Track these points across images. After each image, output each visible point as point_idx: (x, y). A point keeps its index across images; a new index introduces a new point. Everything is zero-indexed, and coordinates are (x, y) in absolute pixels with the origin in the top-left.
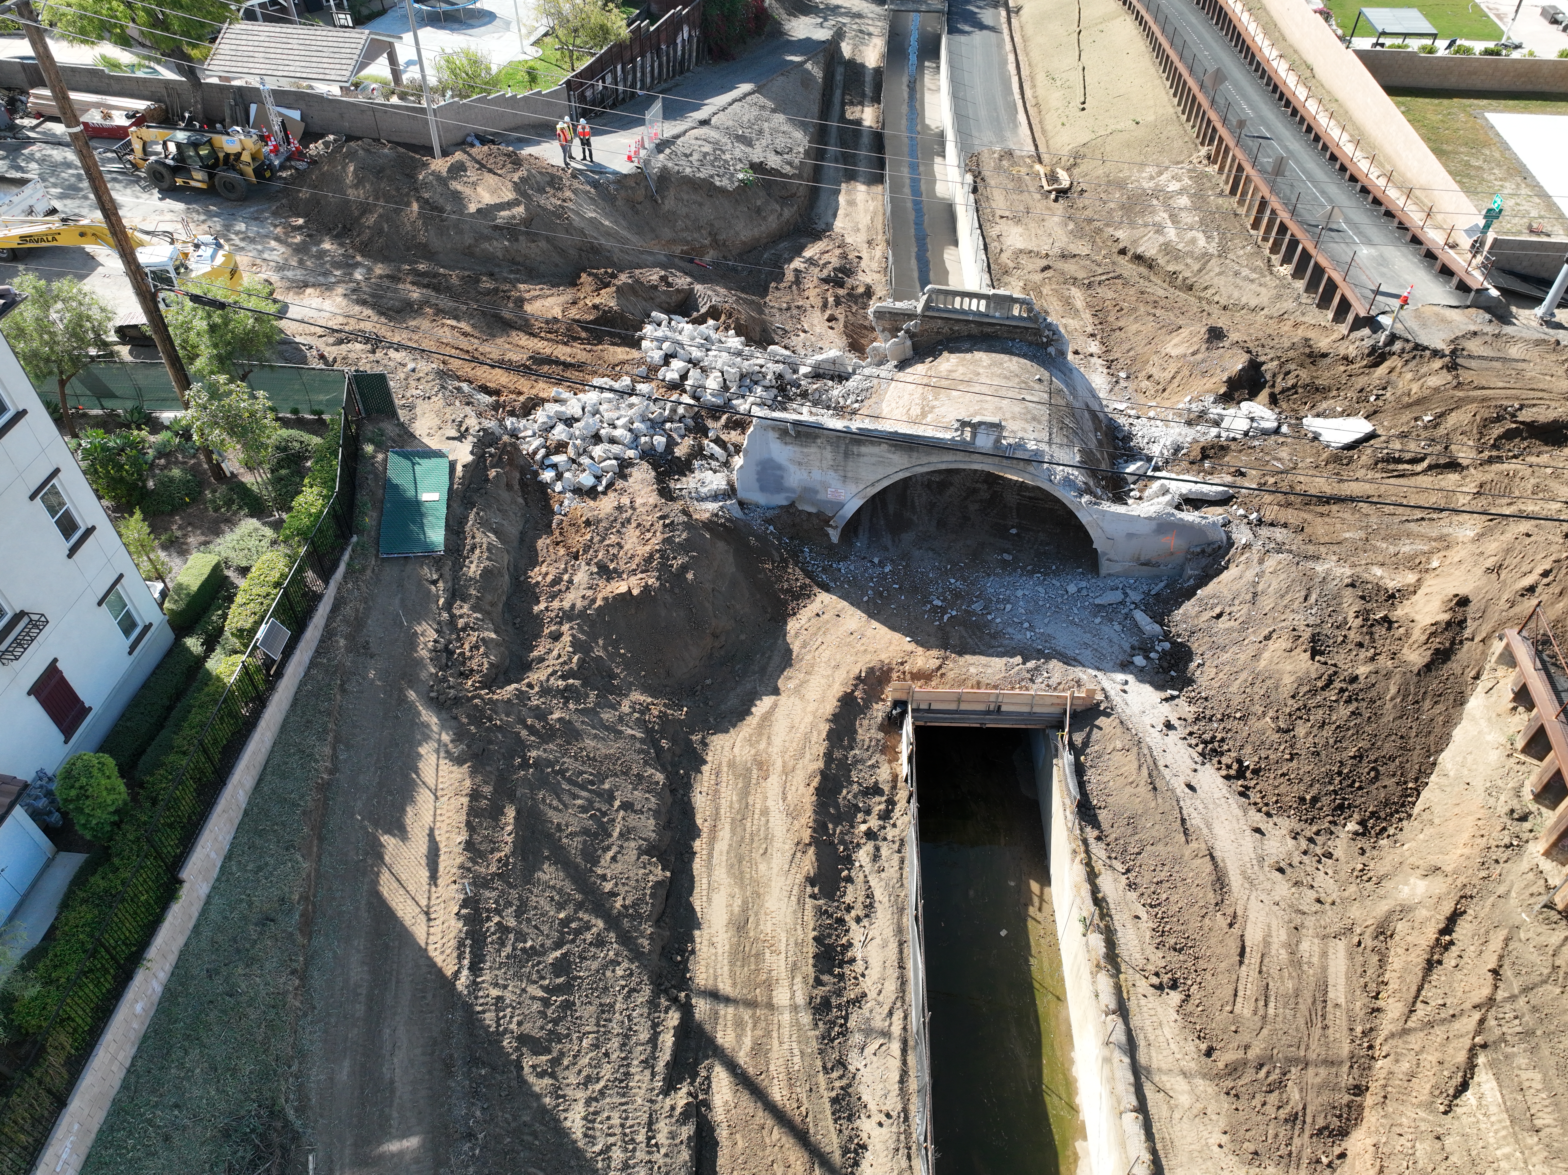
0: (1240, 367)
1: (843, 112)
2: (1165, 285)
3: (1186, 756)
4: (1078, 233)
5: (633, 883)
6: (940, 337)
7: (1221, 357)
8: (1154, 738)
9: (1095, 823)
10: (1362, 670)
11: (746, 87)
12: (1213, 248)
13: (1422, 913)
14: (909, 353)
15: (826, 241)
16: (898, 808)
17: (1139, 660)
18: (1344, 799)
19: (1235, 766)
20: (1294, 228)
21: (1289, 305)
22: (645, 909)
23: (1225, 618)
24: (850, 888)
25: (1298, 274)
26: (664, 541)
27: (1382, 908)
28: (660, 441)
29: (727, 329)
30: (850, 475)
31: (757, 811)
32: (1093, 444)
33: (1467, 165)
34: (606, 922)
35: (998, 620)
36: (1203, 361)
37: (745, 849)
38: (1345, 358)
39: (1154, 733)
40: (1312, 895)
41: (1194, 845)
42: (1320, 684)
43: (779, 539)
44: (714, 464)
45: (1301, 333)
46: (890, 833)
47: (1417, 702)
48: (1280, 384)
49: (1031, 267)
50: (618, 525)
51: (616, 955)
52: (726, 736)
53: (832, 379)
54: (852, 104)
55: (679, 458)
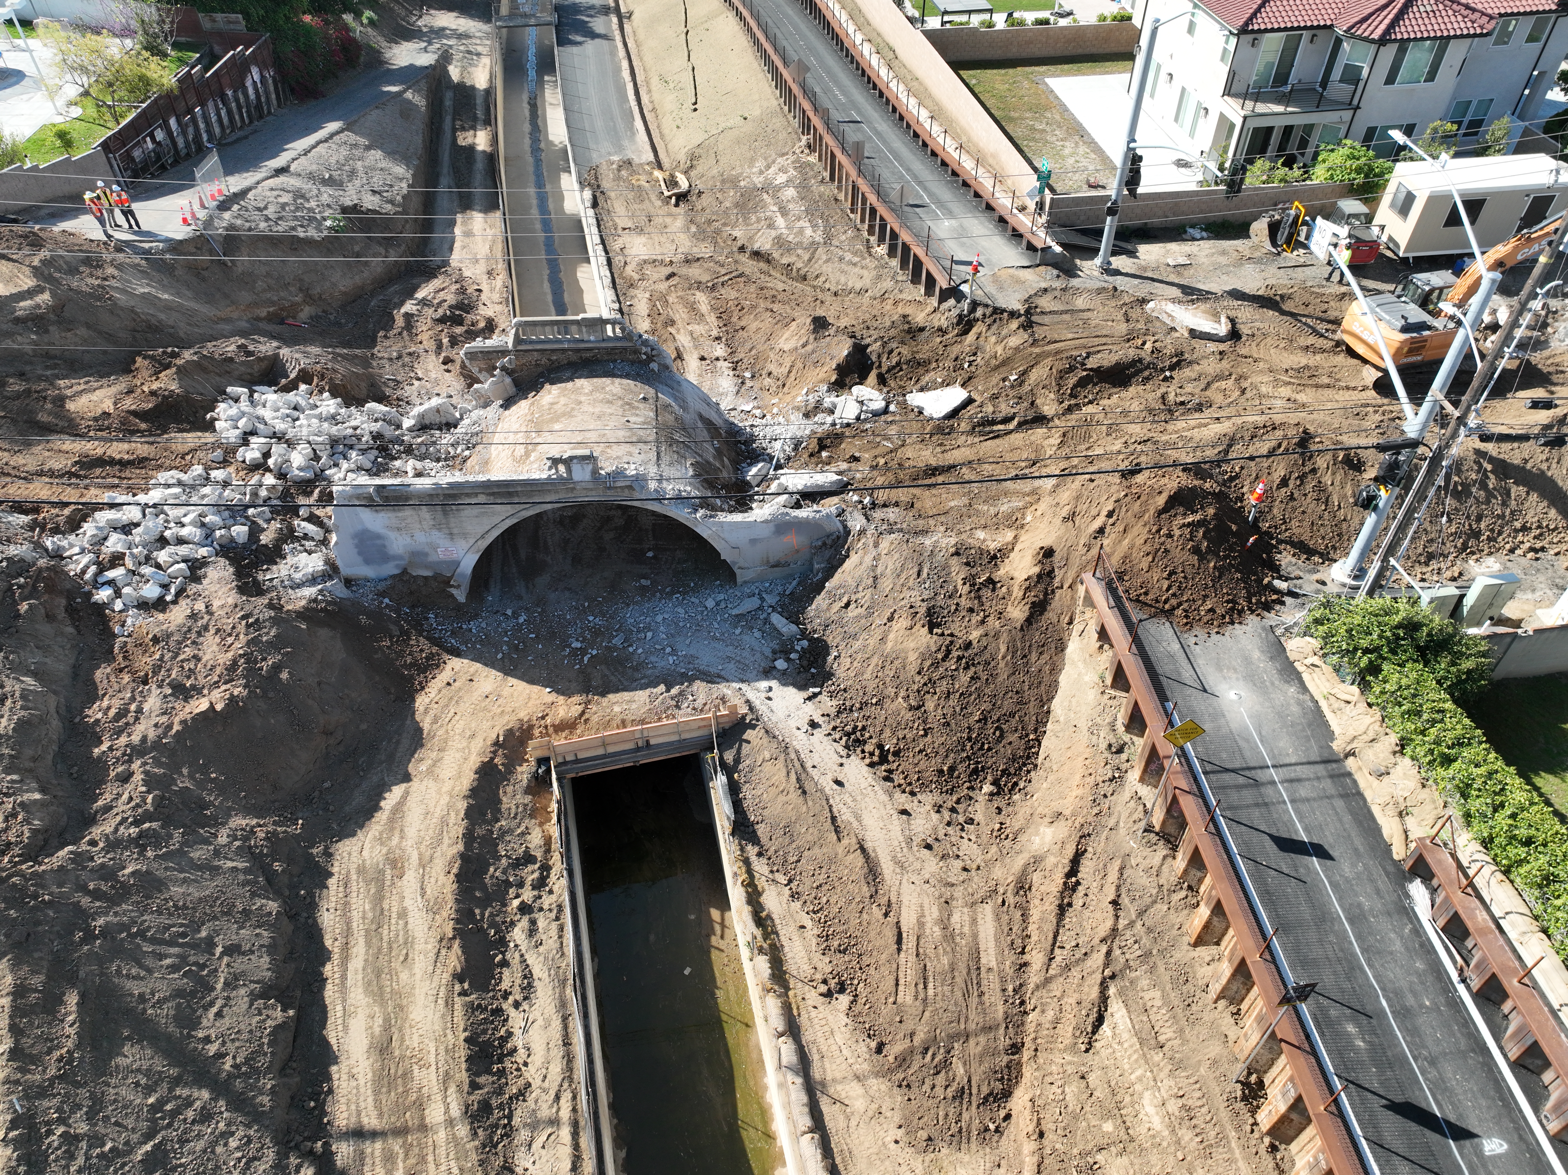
0: (846, 353)
1: (455, 139)
2: (784, 278)
3: (832, 752)
4: (701, 236)
5: (245, 1036)
6: (540, 369)
7: (829, 344)
8: (800, 741)
9: (754, 839)
10: (975, 635)
11: (333, 126)
12: (819, 237)
13: (1051, 860)
14: (512, 390)
15: (441, 278)
16: (553, 872)
17: (781, 664)
18: (978, 763)
19: (877, 752)
20: (882, 210)
21: (888, 284)
22: (262, 1062)
23: (853, 606)
24: (506, 972)
25: (892, 253)
26: (248, 644)
27: (1019, 862)
28: (240, 531)
29: (321, 392)
30: (455, 531)
31: (394, 915)
32: (709, 452)
33: (1033, 129)
34: (212, 1091)
35: (640, 651)
36: (813, 352)
37: (383, 960)
38: (940, 329)
39: (801, 735)
40: (958, 864)
41: (845, 842)
42: (940, 656)
43: (398, 611)
44: (308, 544)
45: (901, 310)
46: (547, 901)
47: (1025, 656)
48: (886, 364)
49: (656, 276)
50: (194, 636)
51: (228, 1125)
52: (354, 840)
53: (440, 429)
54: (463, 129)
55: (266, 546)
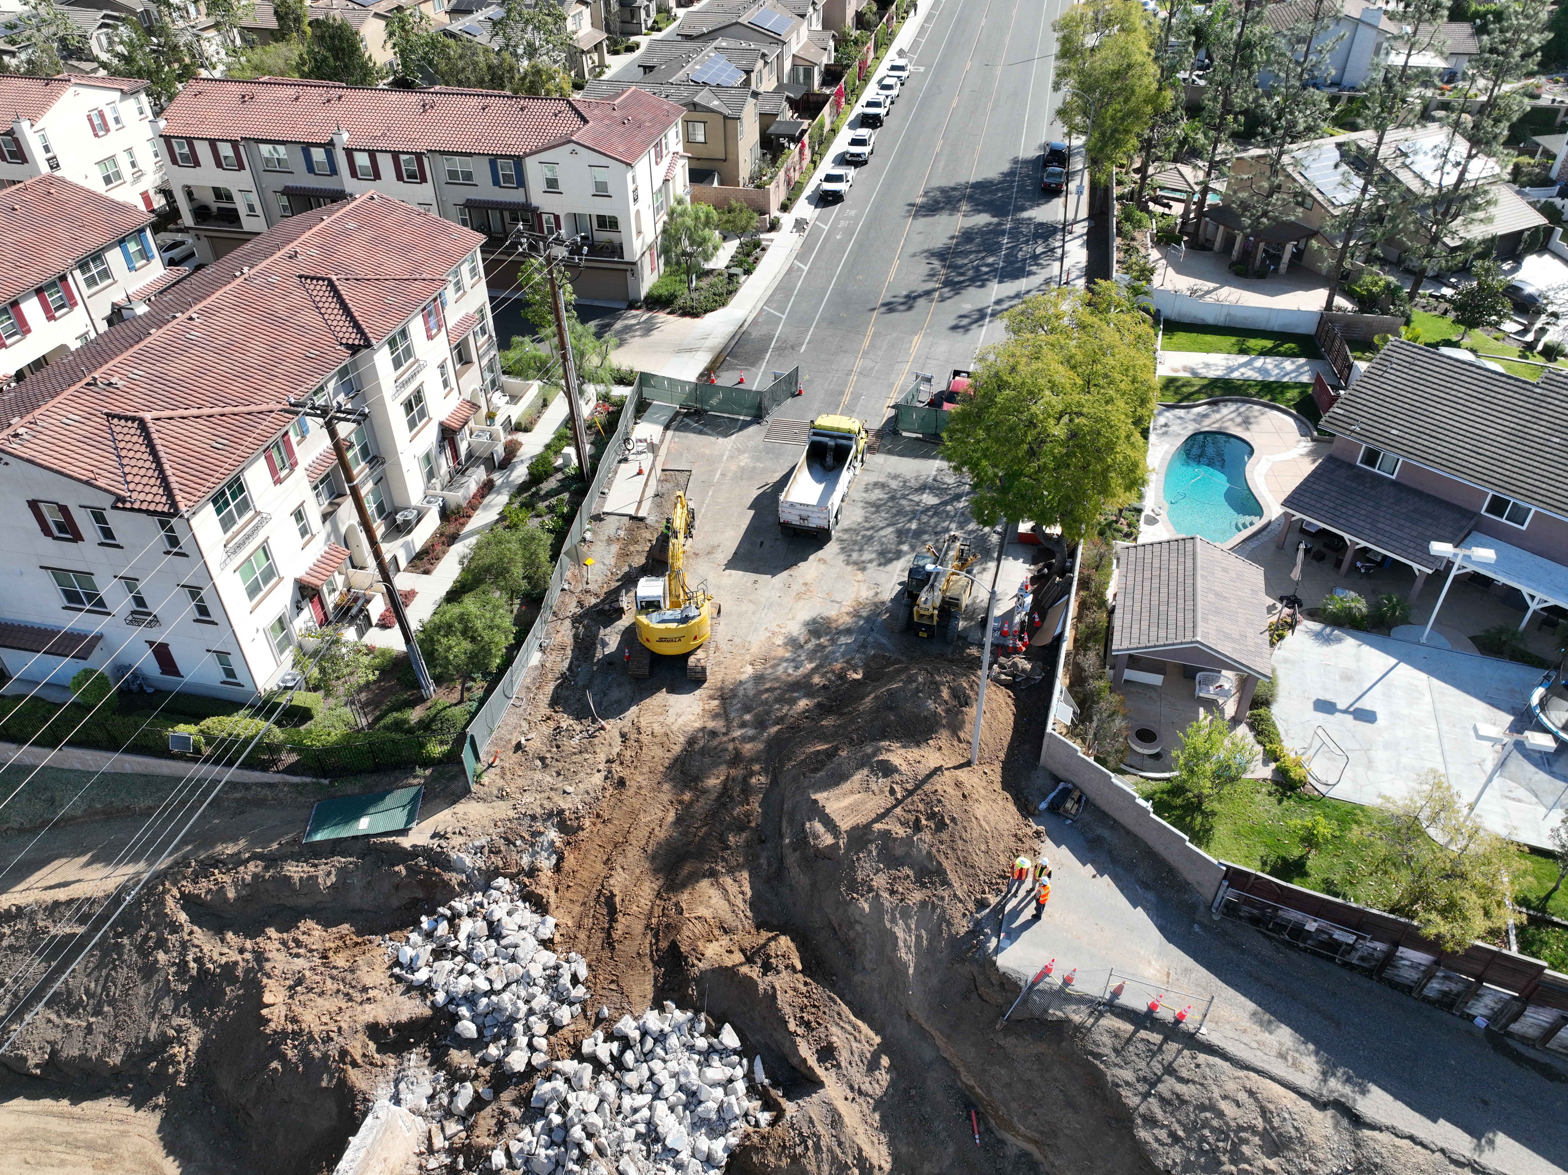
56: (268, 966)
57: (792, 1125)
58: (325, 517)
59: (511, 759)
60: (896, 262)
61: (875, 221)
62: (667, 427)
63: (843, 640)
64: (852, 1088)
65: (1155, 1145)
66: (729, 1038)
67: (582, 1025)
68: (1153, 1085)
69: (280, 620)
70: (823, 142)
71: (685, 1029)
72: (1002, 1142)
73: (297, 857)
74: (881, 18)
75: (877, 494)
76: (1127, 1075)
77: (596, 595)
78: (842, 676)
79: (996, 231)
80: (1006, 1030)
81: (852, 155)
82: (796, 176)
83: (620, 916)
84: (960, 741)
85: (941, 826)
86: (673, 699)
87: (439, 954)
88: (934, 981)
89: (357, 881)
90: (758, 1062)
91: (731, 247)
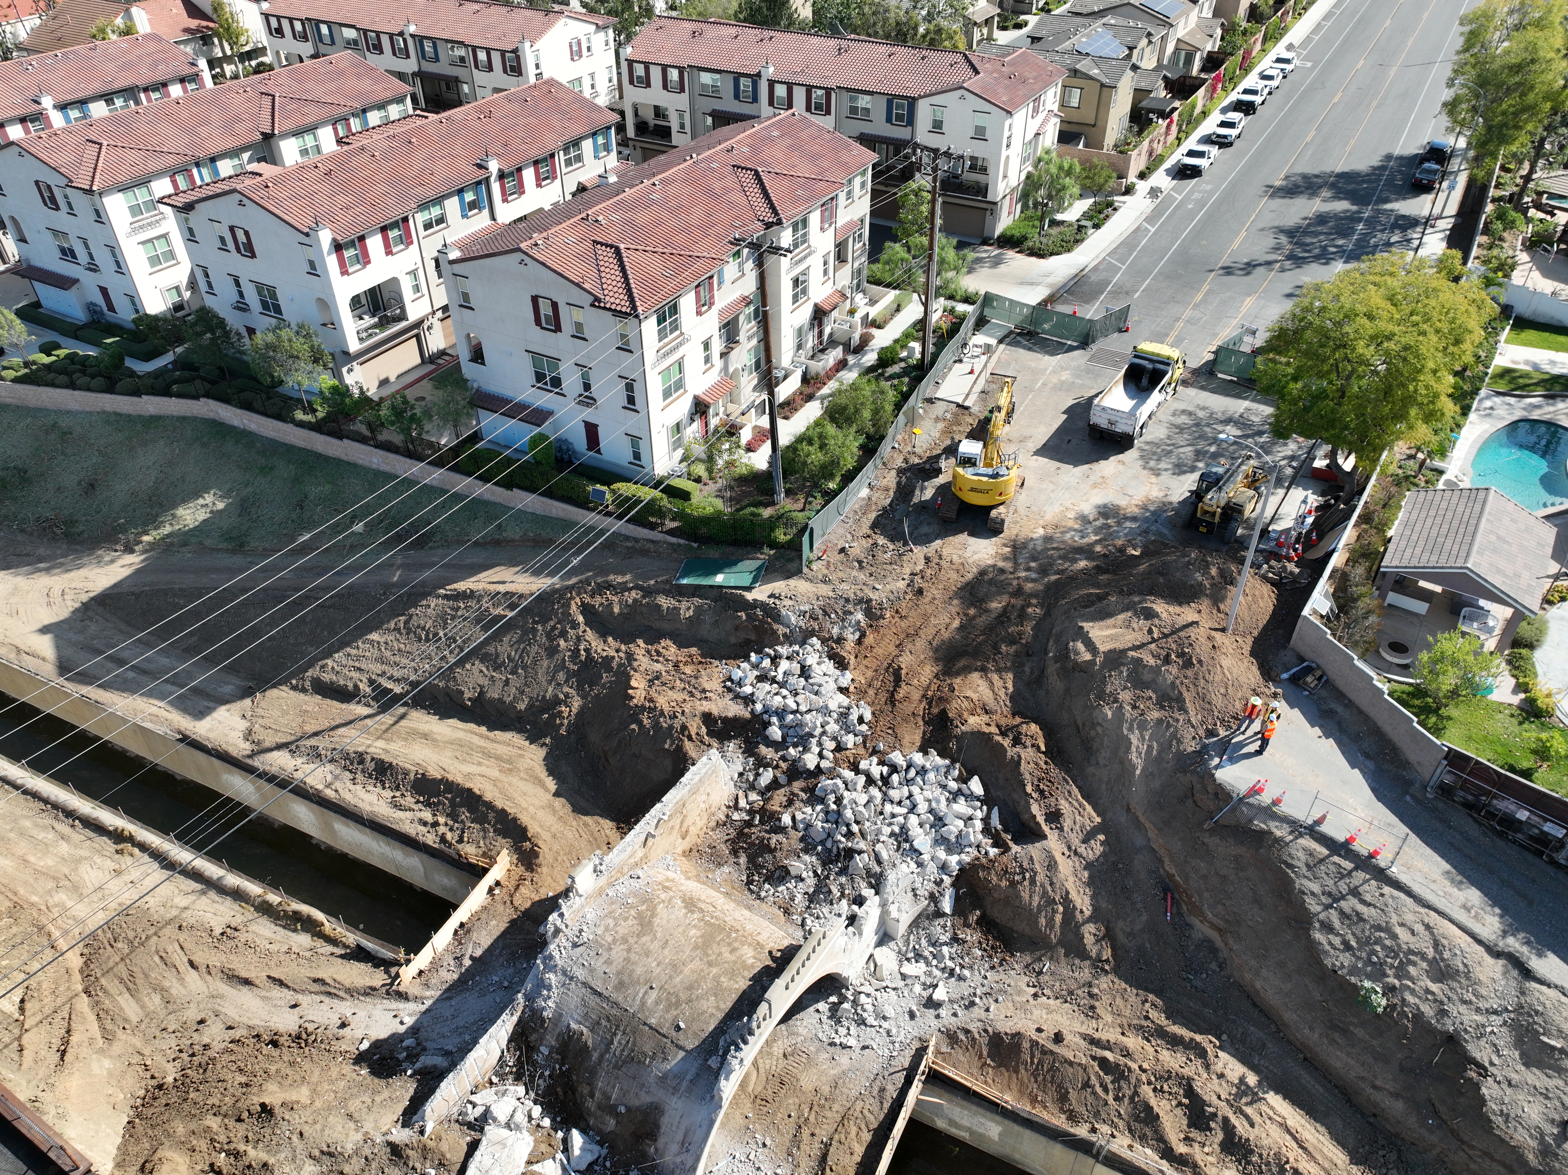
3: (315, 1019)
5: (466, 679)
8: (345, 1008)
24: (413, 800)
39: (348, 1011)
40: (171, 1028)
41: (265, 978)
55: (758, 747)
56: (635, 664)
57: (1016, 858)
58: (723, 355)
59: (835, 557)
60: (1243, 234)
61: (1229, 197)
62: (1000, 342)
63: (1128, 524)
64: (1069, 848)
65: (1328, 947)
66: (976, 786)
67: (862, 751)
68: (1336, 900)
69: (678, 424)
70: (1191, 122)
71: (943, 770)
72: (1190, 926)
73: (667, 593)
74: (1276, 12)
75: (1183, 419)
76: (1315, 887)
77: (920, 457)
78: (1122, 550)
79: (1354, 218)
80: (1212, 831)
81: (1219, 136)
82: (1159, 149)
83: (903, 684)
84: (1219, 611)
85: (1188, 664)
86: (972, 540)
87: (761, 678)
88: (1157, 784)
89: (708, 618)
90: (995, 812)
91: (1085, 204)
